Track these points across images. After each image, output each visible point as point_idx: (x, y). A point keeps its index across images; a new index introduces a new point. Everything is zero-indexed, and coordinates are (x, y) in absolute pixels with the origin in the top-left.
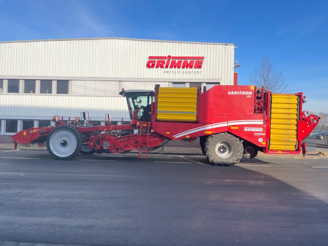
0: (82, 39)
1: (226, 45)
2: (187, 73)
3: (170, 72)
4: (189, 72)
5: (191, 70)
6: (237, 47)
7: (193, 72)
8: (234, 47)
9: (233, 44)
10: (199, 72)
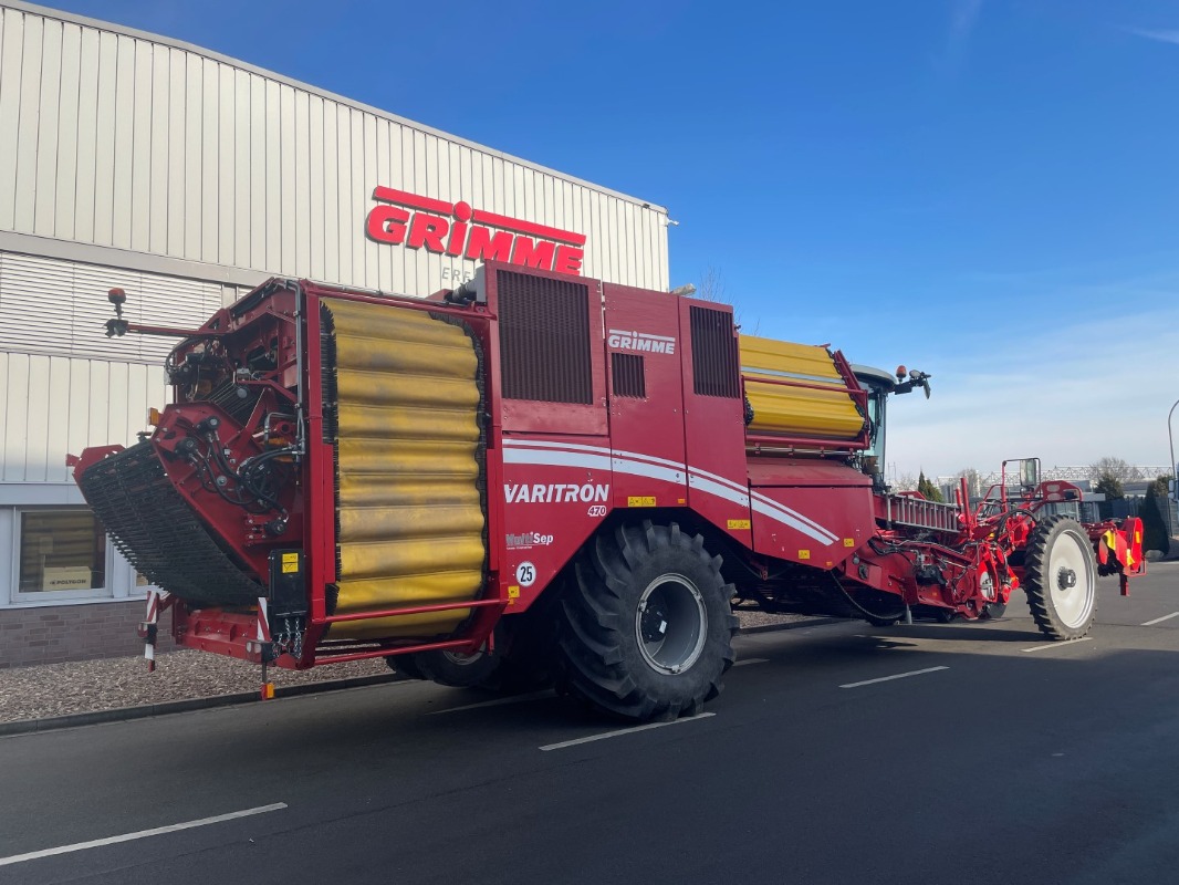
1: (646, 206)
6: (676, 223)
8: (669, 221)
9: (663, 210)
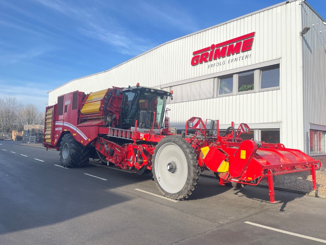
0: (147, 52)
2: (234, 61)
3: (214, 65)
4: (236, 59)
5: (238, 55)
7: (241, 58)
10: (249, 56)
